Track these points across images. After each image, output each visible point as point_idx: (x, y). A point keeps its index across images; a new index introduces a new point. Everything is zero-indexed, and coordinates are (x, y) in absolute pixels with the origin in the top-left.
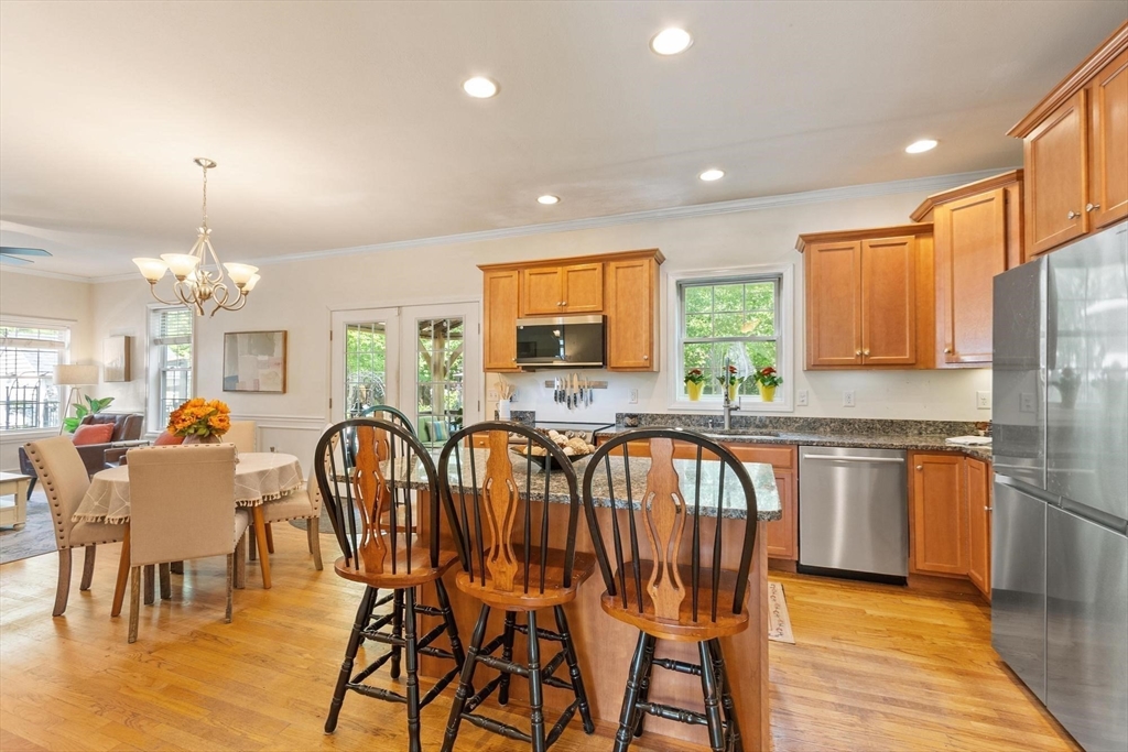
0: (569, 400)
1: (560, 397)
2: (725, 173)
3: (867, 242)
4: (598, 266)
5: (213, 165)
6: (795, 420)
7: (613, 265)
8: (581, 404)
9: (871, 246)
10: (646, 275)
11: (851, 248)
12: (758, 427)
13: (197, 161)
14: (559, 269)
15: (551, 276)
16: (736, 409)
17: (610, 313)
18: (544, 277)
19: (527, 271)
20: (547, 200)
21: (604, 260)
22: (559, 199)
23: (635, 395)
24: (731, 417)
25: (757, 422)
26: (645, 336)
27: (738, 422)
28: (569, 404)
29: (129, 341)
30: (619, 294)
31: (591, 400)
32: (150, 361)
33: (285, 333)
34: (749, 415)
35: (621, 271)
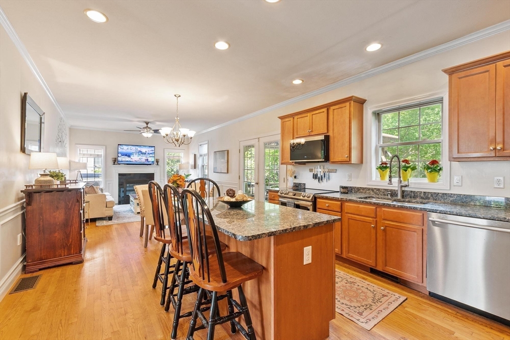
0: (319, 178)
1: (315, 177)
2: (382, 45)
3: (500, 64)
4: (325, 110)
5: (180, 96)
6: (451, 195)
7: (332, 108)
8: (325, 180)
9: (505, 66)
10: (348, 111)
11: (487, 71)
12: (422, 198)
13: (175, 96)
14: (309, 114)
15: (305, 118)
16: (406, 186)
17: (330, 134)
18: (303, 119)
19: (296, 117)
20: (297, 82)
21: (328, 106)
22: (303, 81)
23: (350, 176)
24: (403, 192)
25: (422, 195)
26: (347, 144)
27: (408, 195)
28: (319, 180)
29: (195, 155)
30: (335, 122)
31: (329, 179)
32: (200, 162)
33: (228, 151)
34: (416, 190)
35: (335, 111)
